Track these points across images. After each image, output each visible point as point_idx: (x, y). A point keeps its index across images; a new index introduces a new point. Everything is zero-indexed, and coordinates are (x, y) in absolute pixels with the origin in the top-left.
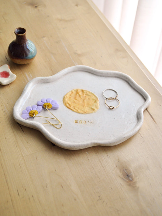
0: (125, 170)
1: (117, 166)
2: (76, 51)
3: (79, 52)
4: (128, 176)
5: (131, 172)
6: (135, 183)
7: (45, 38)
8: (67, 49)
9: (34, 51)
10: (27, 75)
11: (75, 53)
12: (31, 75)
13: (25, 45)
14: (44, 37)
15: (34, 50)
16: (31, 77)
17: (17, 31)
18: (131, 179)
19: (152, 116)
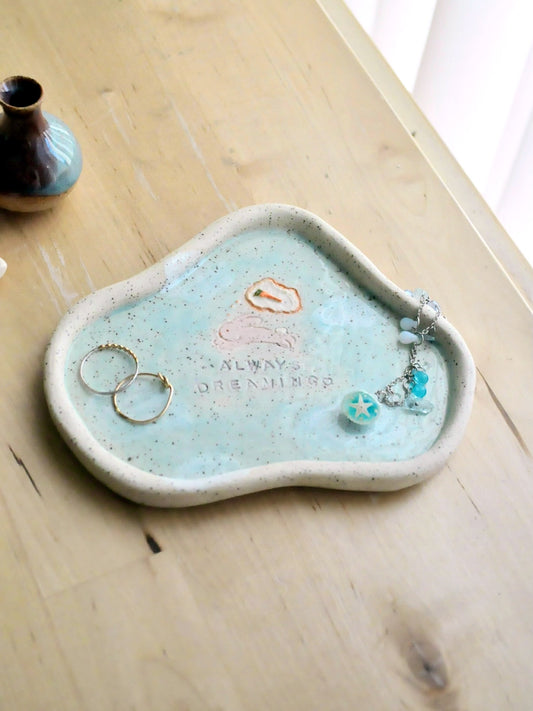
0: (417, 647)
1: (387, 632)
2: (232, 151)
3: (243, 157)
4: (428, 668)
5: (438, 654)
6: (453, 696)
7: (110, 96)
8: (195, 145)
9: (72, 160)
10: (47, 258)
11: (228, 162)
12: (62, 257)
13: (38, 145)
14: (107, 90)
15: (72, 153)
16: (63, 262)
17: (7, 90)
18: (438, 680)
19: (516, 424)
